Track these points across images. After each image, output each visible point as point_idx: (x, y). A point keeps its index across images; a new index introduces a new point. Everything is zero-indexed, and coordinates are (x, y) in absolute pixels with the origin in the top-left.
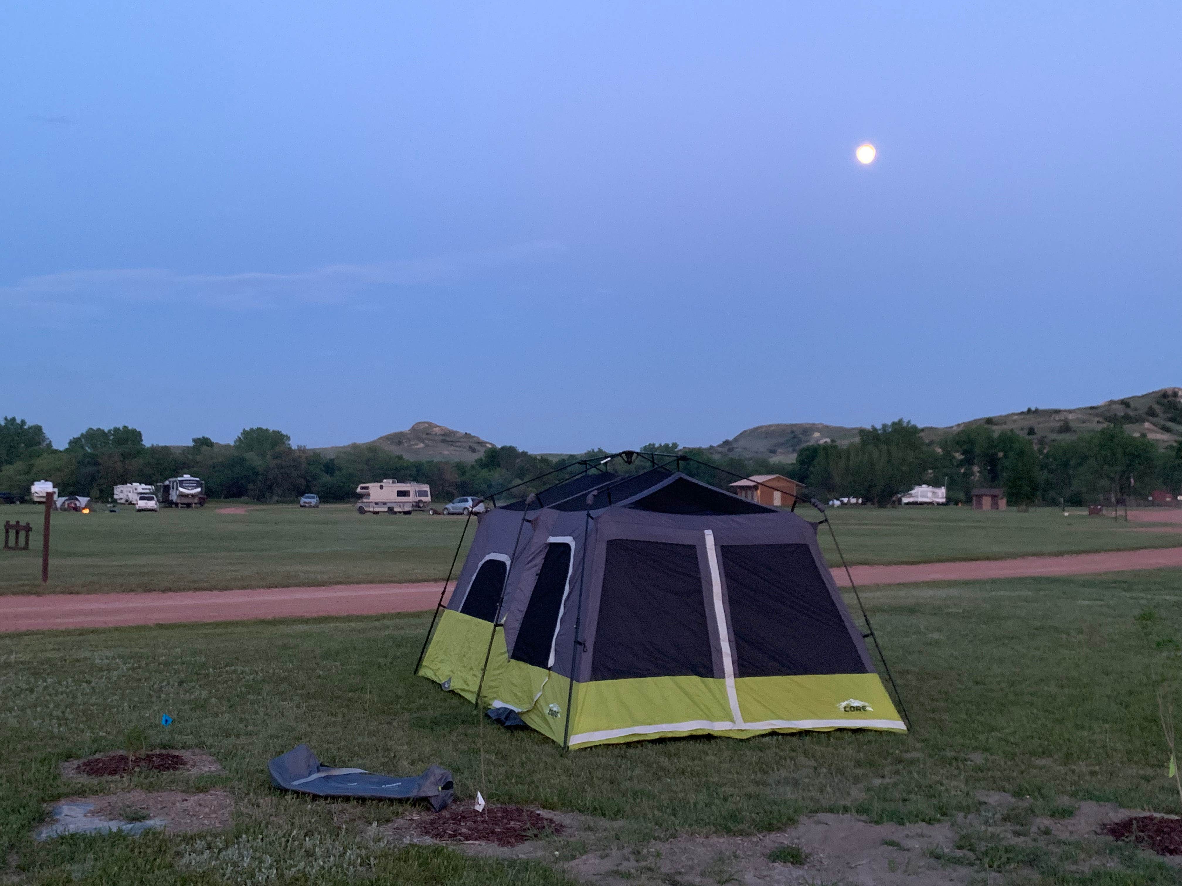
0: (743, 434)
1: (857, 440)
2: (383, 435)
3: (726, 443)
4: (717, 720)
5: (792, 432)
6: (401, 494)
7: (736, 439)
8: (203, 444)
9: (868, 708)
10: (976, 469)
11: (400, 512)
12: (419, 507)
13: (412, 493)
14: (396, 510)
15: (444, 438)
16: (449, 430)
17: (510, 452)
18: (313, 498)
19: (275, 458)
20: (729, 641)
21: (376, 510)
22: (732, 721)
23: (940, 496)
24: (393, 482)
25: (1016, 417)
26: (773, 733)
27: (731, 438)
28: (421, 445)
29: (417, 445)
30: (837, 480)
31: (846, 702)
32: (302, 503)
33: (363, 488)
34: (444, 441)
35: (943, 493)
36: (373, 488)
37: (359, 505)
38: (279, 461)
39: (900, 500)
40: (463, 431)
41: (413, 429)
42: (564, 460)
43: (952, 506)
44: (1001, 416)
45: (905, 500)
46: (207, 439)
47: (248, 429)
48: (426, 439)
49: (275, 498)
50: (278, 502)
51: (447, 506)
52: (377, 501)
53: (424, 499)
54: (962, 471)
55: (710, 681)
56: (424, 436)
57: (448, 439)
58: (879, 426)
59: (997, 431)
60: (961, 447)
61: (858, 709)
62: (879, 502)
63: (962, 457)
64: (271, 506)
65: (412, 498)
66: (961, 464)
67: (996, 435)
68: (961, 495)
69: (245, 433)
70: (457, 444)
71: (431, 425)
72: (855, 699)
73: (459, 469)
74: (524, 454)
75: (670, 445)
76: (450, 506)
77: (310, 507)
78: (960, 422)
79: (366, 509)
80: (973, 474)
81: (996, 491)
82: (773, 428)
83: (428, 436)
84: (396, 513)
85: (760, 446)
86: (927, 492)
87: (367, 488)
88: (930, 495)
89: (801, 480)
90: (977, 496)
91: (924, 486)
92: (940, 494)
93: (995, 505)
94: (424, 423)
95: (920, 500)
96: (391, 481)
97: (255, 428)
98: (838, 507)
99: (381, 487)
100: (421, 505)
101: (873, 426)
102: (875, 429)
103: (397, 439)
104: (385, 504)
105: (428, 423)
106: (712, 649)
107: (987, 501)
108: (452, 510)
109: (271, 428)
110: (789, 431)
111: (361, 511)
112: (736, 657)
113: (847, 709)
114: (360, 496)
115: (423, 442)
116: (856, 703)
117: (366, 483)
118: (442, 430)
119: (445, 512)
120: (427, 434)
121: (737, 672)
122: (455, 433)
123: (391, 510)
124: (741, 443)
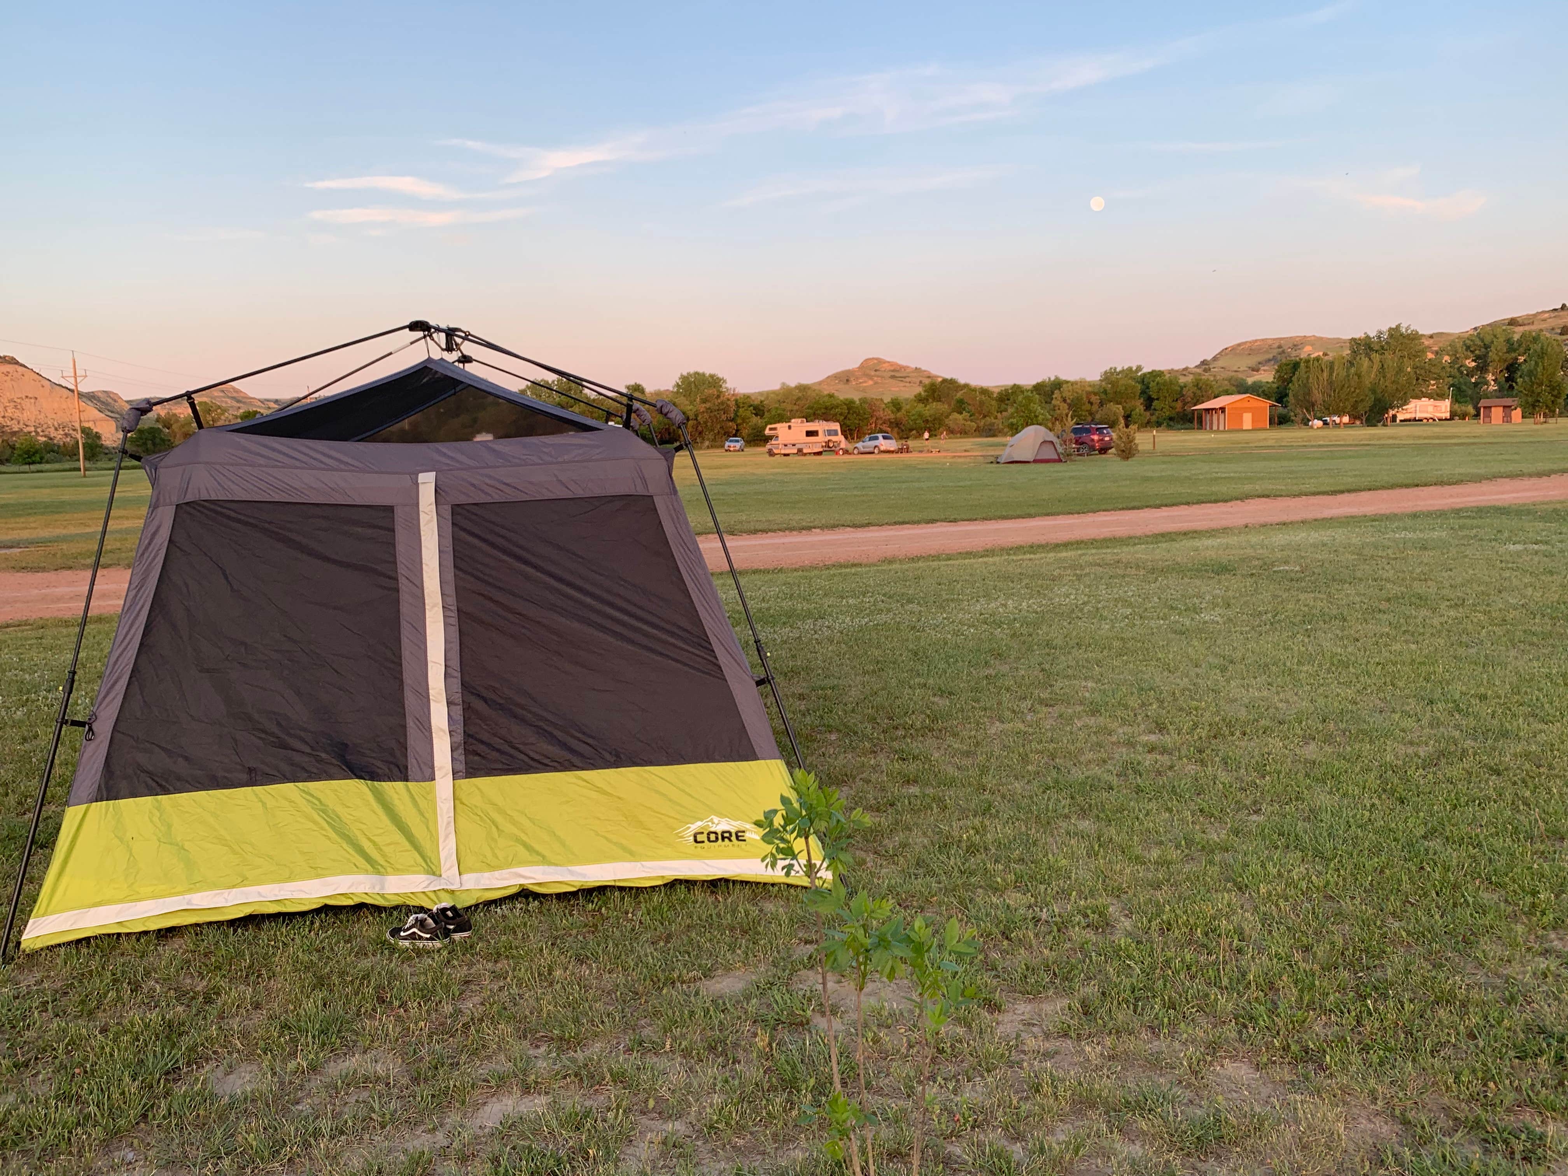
0: (1224, 352)
1: (1347, 352)
2: (830, 374)
3: (1204, 363)
4: (397, 871)
5: (1280, 347)
6: (810, 434)
7: (1215, 359)
8: (635, 390)
9: (747, 835)
10: (1490, 377)
11: (810, 453)
12: (829, 447)
13: (820, 433)
14: (805, 451)
15: (893, 374)
16: (899, 366)
17: (950, 384)
18: (737, 441)
19: (704, 401)
20: (449, 703)
21: (787, 452)
22: (433, 872)
23: (1443, 410)
24: (802, 422)
25: (1547, 315)
26: (525, 894)
27: (1209, 358)
28: (871, 382)
29: (865, 382)
30: (1317, 396)
31: (699, 823)
32: (726, 448)
33: (771, 429)
34: (893, 377)
35: (1446, 406)
36: (781, 428)
37: (768, 446)
38: (708, 405)
39: (1394, 418)
40: (913, 366)
41: (862, 366)
42: (1006, 390)
43: (1457, 420)
44: (1528, 315)
45: (1400, 417)
46: (639, 386)
47: (685, 374)
48: (875, 376)
49: (707, 443)
50: (708, 447)
51: (857, 445)
52: (786, 442)
53: (834, 438)
54: (1473, 380)
55: (394, 789)
56: (873, 373)
57: (897, 374)
58: (1372, 334)
59: (1517, 333)
60: (1472, 352)
61: (725, 836)
62: (1367, 420)
63: (1474, 364)
64: (702, 452)
65: (822, 438)
66: (1471, 373)
67: (1516, 337)
68: (1470, 409)
69: (684, 378)
70: (908, 380)
71: (880, 361)
72: (721, 815)
73: (894, 406)
74: (966, 386)
75: (1134, 369)
76: (860, 445)
77: (735, 451)
78: (1477, 325)
79: (776, 451)
80: (1487, 383)
81: (1508, 401)
82: (1258, 343)
83: (877, 373)
84: (805, 454)
85: (1242, 364)
86: (1427, 406)
87: (775, 429)
88: (1430, 409)
89: (1280, 400)
90: (1485, 407)
91: (1423, 399)
92: (1444, 407)
93: (1507, 418)
94: (873, 359)
95: (1418, 416)
96: (799, 420)
97: (692, 372)
98: (1318, 428)
99: (790, 427)
100: (831, 445)
101: (1365, 333)
102: (1368, 337)
103: (845, 378)
104: (794, 445)
105: (876, 359)
106: (410, 723)
107: (1497, 413)
108: (862, 450)
109: (707, 373)
110: (1276, 346)
111: (771, 453)
112: (460, 738)
113: (699, 838)
114: (770, 438)
115: (872, 379)
116: (721, 825)
117: (775, 423)
118: (892, 365)
119: (856, 452)
120: (876, 371)
121: (462, 767)
122: (905, 368)
123: (800, 451)
124: (1220, 363)
